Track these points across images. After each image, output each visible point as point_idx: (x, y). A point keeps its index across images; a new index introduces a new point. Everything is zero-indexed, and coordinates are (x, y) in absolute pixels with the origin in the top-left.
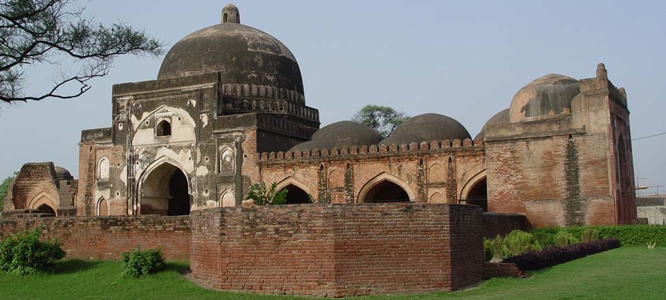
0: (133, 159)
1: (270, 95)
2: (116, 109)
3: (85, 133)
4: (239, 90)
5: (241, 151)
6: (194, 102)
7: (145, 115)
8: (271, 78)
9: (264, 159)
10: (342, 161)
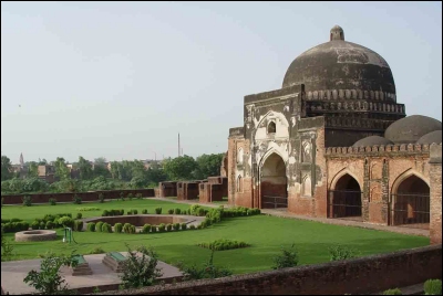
0: (255, 150)
1: (355, 97)
2: (246, 114)
3: (231, 130)
4: (329, 94)
5: (314, 146)
6: (288, 108)
7: (262, 117)
8: (357, 83)
9: (329, 153)
10: (381, 156)
